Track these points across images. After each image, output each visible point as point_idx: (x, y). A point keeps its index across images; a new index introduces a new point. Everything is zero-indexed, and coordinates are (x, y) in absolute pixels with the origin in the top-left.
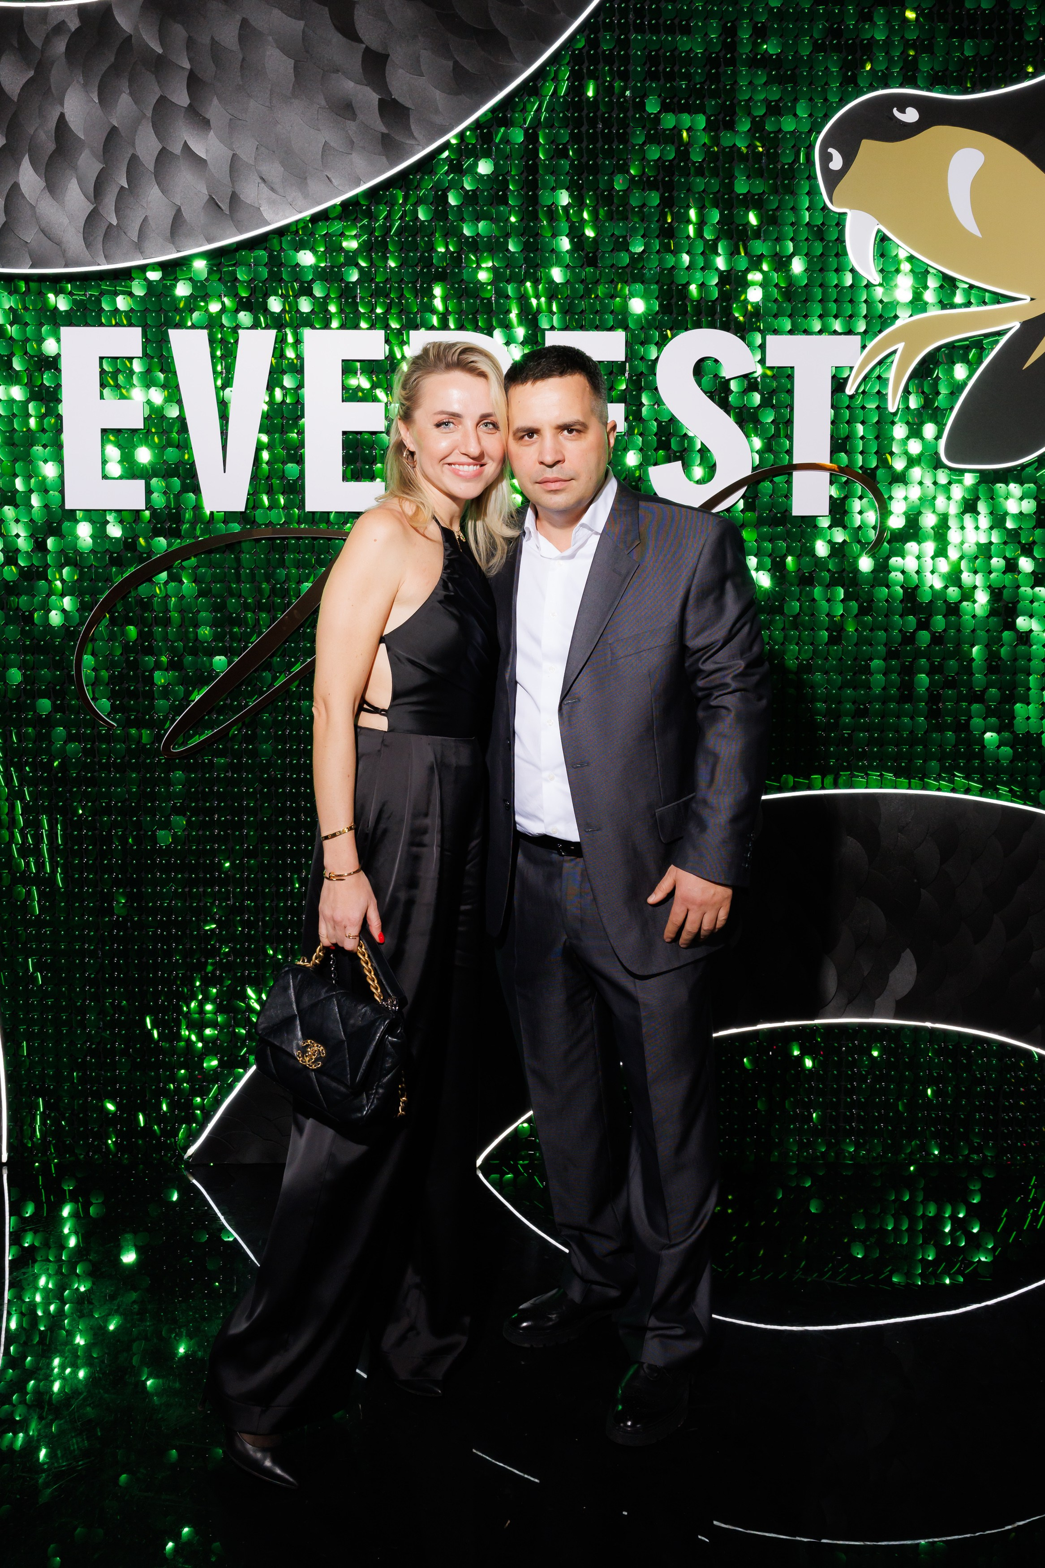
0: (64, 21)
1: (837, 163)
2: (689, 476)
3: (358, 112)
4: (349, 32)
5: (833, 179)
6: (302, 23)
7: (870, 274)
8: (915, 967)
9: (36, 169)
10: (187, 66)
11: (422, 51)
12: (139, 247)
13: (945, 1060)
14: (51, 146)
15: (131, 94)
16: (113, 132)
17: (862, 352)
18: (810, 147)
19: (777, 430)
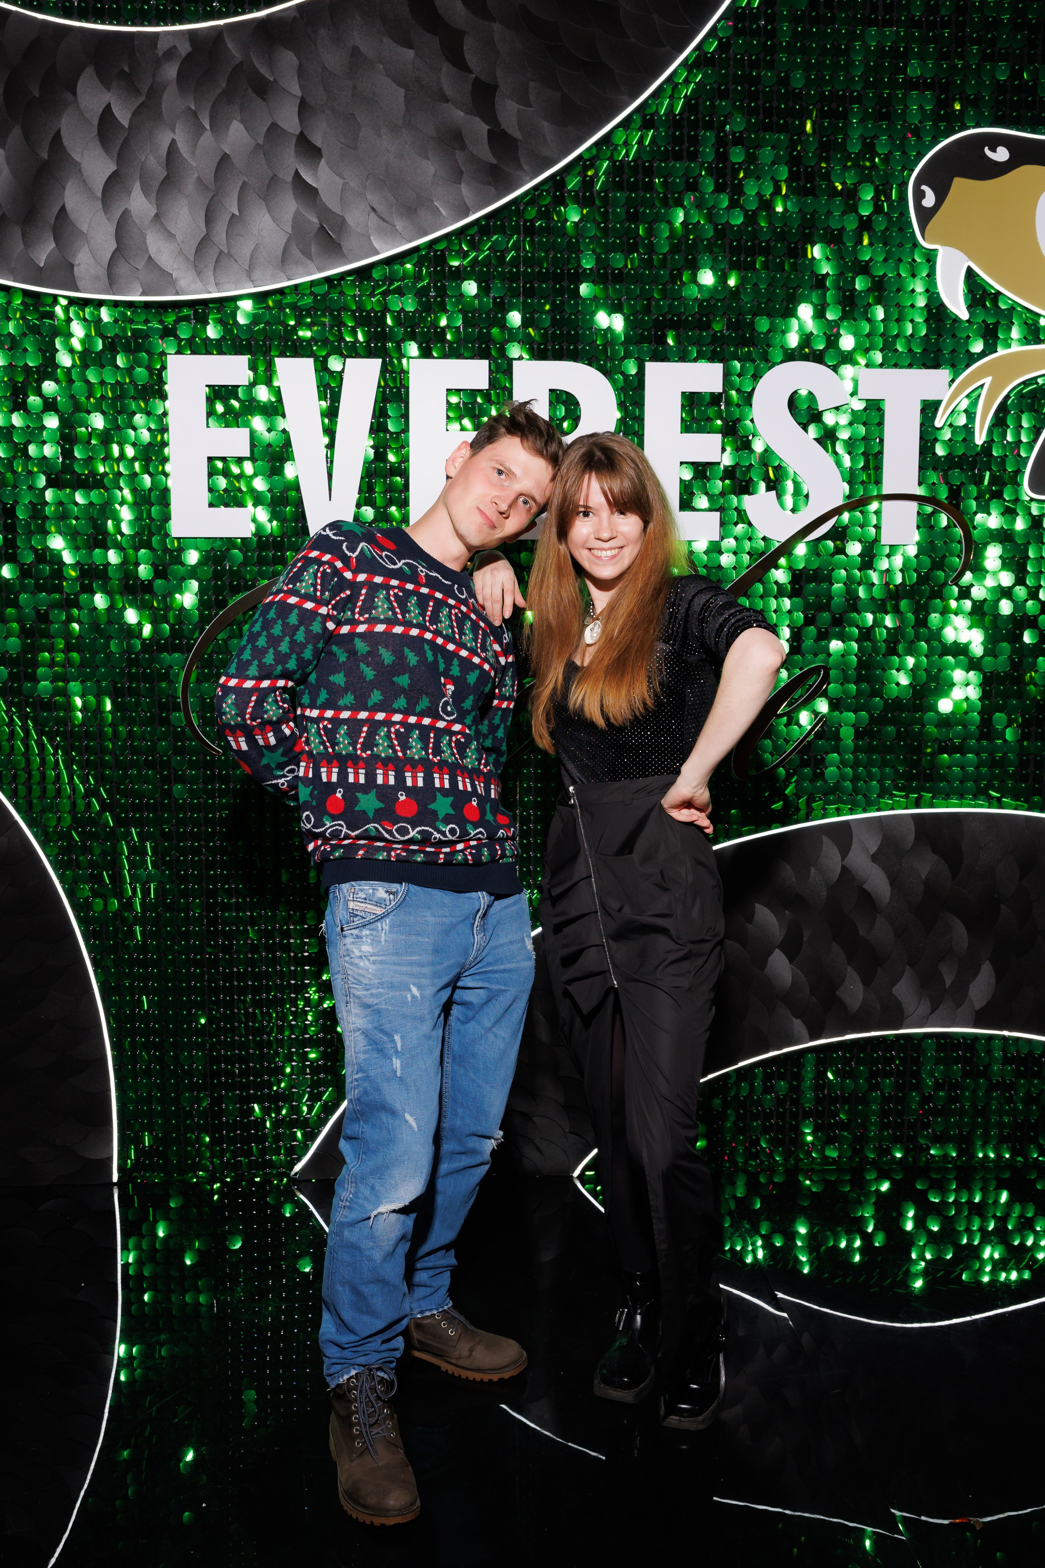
0: (175, 47)
1: (929, 200)
2: (782, 505)
3: (467, 142)
4: (460, 63)
5: (925, 216)
6: (411, 53)
7: (959, 308)
8: (993, 981)
9: (146, 195)
10: (300, 94)
11: (532, 84)
12: (249, 275)
13: (1018, 1068)
14: (161, 173)
15: (242, 122)
16: (224, 160)
17: (950, 386)
18: (904, 184)
19: (867, 462)
